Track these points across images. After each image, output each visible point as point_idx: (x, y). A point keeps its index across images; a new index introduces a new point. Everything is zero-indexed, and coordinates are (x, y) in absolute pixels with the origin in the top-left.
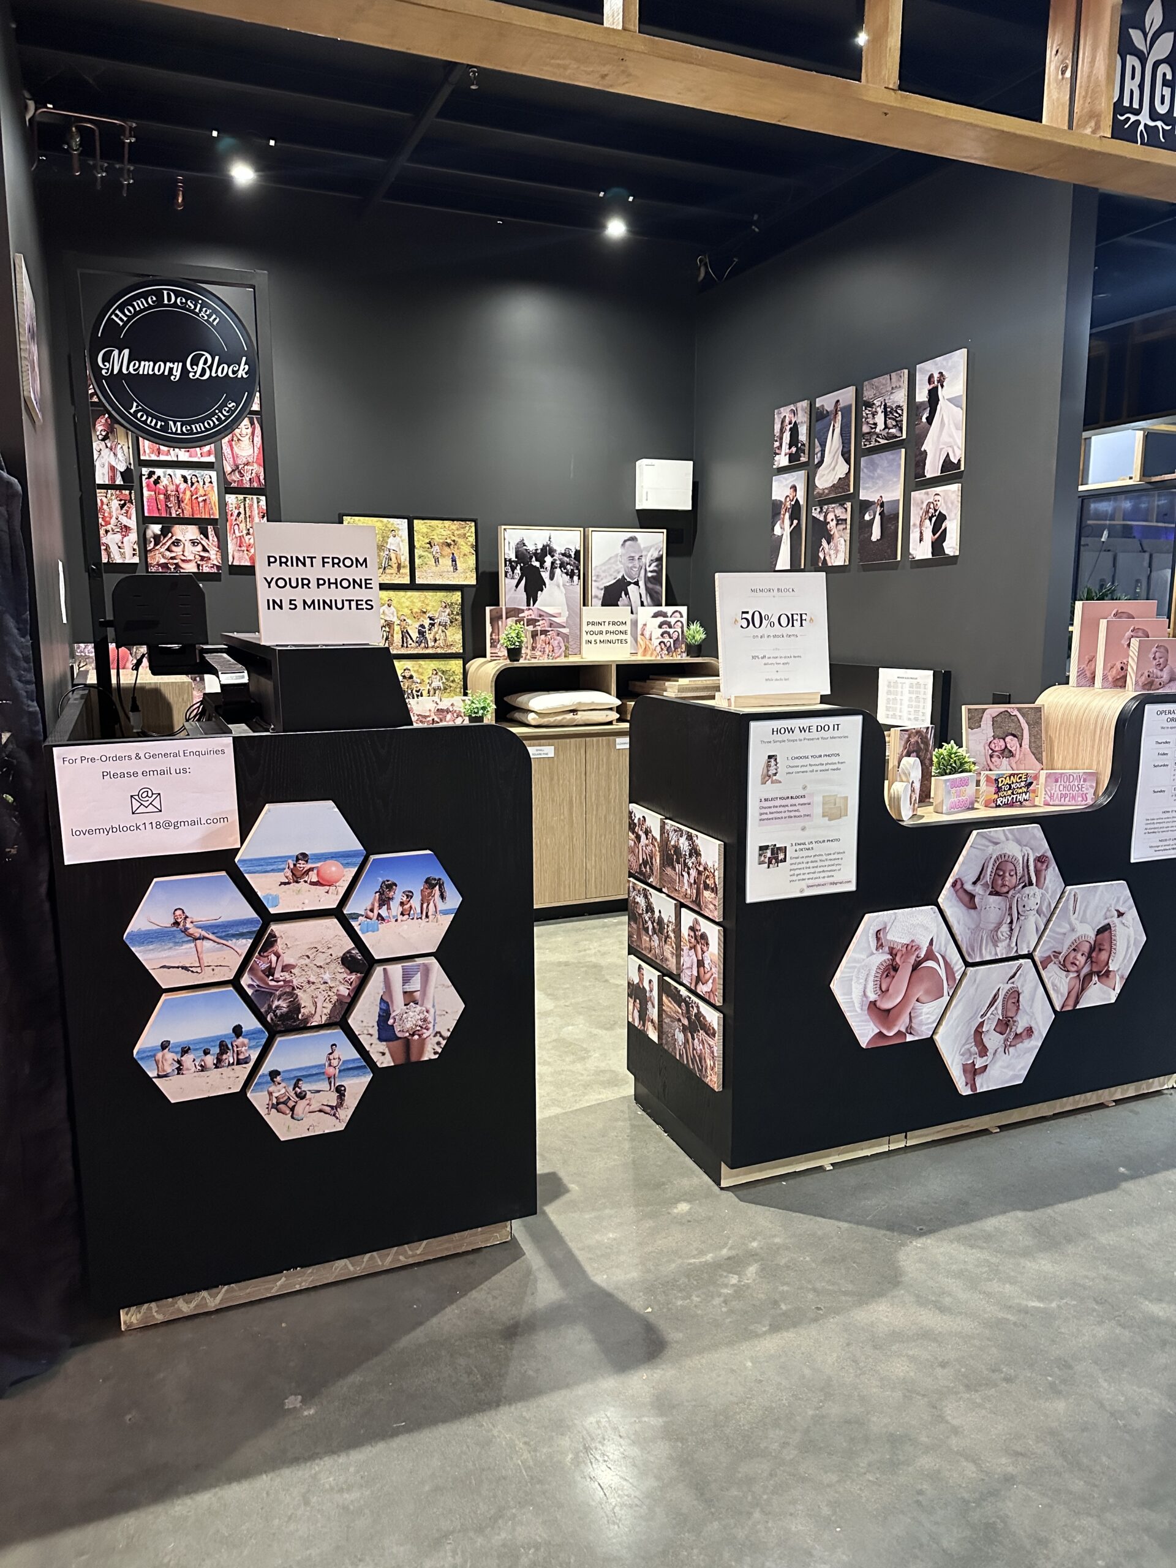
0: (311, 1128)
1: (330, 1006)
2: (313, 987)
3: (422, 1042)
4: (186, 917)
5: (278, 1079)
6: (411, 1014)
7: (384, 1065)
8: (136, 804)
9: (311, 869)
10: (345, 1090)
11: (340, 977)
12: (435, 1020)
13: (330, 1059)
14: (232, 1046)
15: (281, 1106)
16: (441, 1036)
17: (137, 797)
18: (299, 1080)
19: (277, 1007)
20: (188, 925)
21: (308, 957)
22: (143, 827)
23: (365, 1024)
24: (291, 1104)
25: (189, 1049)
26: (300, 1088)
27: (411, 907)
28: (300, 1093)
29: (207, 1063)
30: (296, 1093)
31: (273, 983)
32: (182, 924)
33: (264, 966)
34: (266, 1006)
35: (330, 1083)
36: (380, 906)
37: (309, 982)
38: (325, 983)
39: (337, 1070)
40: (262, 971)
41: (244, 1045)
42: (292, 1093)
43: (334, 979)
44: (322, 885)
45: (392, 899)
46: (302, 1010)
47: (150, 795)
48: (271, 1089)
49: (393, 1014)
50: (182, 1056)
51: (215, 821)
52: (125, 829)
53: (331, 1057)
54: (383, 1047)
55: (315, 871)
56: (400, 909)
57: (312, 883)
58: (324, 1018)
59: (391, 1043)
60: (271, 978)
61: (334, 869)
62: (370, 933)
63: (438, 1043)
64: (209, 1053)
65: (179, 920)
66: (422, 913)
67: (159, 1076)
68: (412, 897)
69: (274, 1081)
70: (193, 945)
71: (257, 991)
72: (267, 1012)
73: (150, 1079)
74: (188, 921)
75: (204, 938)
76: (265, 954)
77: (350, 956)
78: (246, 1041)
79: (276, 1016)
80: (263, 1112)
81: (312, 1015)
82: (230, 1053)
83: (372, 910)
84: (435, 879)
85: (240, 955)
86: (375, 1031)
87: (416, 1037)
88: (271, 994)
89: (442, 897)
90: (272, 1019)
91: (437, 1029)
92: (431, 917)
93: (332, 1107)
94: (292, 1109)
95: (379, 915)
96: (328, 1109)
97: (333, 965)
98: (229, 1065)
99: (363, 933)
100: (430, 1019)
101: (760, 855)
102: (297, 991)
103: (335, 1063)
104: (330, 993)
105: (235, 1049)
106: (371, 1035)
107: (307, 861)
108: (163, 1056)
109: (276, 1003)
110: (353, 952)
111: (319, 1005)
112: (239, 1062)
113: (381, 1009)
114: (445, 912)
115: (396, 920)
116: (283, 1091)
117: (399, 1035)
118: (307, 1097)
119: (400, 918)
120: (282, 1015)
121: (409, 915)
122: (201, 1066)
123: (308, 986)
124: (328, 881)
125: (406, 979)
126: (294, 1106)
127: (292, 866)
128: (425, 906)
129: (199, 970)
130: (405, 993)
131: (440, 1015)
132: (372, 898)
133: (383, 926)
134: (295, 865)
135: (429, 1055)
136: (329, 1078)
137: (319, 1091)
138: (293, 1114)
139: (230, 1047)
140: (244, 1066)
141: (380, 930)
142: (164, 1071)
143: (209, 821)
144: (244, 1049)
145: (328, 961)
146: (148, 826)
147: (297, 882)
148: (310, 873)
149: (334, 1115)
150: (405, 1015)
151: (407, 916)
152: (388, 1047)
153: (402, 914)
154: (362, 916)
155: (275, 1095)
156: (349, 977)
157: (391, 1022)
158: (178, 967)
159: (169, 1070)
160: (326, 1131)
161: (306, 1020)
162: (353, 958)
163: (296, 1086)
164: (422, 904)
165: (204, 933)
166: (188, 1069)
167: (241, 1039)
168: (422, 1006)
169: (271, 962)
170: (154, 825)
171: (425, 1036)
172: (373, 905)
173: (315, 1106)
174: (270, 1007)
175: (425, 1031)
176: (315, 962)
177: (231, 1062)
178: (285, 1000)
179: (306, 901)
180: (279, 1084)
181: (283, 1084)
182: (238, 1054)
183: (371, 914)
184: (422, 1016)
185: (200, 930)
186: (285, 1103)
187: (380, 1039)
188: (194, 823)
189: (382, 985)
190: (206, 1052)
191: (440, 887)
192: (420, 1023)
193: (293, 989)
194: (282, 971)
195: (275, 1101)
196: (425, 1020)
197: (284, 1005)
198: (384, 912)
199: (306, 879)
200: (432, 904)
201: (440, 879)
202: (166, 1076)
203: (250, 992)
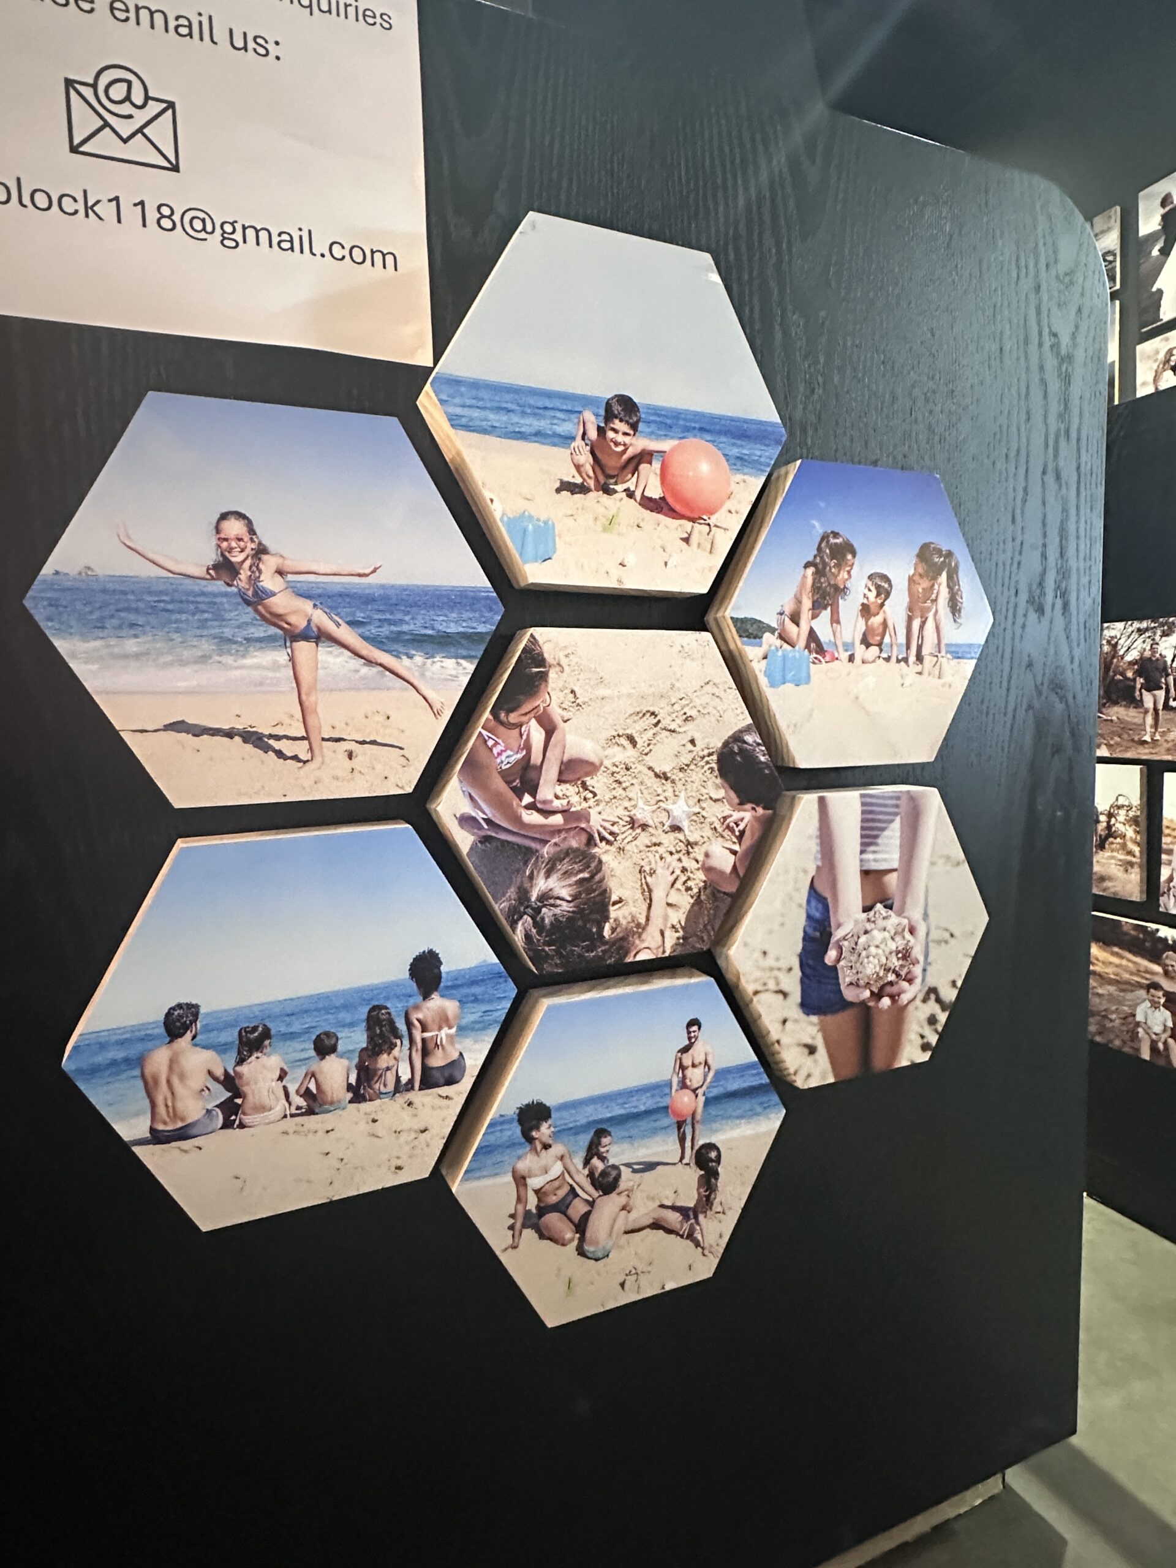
0: (630, 1281)
1: (685, 901)
2: (644, 839)
3: (899, 1013)
4: (261, 551)
5: (545, 1131)
6: (878, 936)
7: (814, 1083)
8: (85, 122)
9: (645, 457)
10: (719, 1156)
11: (715, 812)
12: (926, 956)
13: (683, 1068)
14: (409, 1025)
15: (553, 1219)
16: (938, 1000)
17: (88, 92)
18: (601, 1133)
19: (544, 897)
20: (269, 581)
21: (632, 740)
22: (107, 210)
23: (770, 961)
24: (578, 1208)
25: (266, 1034)
26: (603, 1159)
27: (885, 624)
28: (604, 1173)
29: (326, 1087)
30: (591, 1175)
31: (532, 818)
32: (244, 574)
33: (508, 758)
34: (512, 892)
35: (682, 1140)
36: (817, 607)
37: (632, 823)
38: (676, 828)
39: (701, 1099)
40: (505, 775)
42: (581, 1177)
43: (698, 818)
44: (673, 513)
45: (844, 591)
46: (614, 912)
47: (138, 97)
48: (522, 1166)
49: (838, 935)
50: (241, 1061)
51: (358, 255)
52: (41, 200)
53: (687, 1060)
54: (809, 1028)
55: (656, 465)
56: (861, 626)
57: (648, 503)
58: (671, 938)
59: (829, 1018)
61: (705, 467)
62: (789, 687)
63: (932, 1020)
64: (333, 1049)
65: (237, 558)
66: (908, 647)
67: (157, 1138)
68: (888, 595)
69: (530, 1140)
71: (486, 839)
72: (514, 916)
73: (123, 1148)
74: (269, 564)
75: (320, 637)
76: (513, 718)
77: (742, 751)
78: (451, 1006)
79: (538, 925)
81: (641, 928)
82: (401, 1050)
83: (795, 619)
84: (939, 552)
85: (437, 714)
86: (792, 983)
87: (886, 1002)
88: (527, 853)
89: (955, 607)
90: (528, 937)
91: (931, 982)
92: (928, 660)
93: (683, 1211)
94: (581, 1226)
95: (812, 635)
96: (674, 1218)
97: (697, 775)
98: (400, 1088)
99: (772, 685)
100: (918, 953)
102: (600, 850)
103: (695, 1076)
104: (688, 863)
106: (785, 995)
107: (634, 427)
108: (173, 1062)
109: (541, 885)
110: (749, 738)
112: (429, 1080)
113: (809, 917)
115: (851, 659)
116: (557, 1169)
117: (849, 994)
118: (623, 1185)
119: (860, 650)
120: (556, 921)
121: (880, 645)
122: (307, 1094)
123: (629, 834)
124: (687, 504)
125: (869, 837)
126: (586, 1217)
127: (593, 434)
130: (866, 873)
131: (939, 942)
133: (819, 671)
134: (601, 431)
136: (680, 1125)
137: (650, 1166)
138: (582, 1240)
140: (444, 1090)
141: (814, 678)
143: (337, 251)
144: (445, 1032)
145: (686, 759)
146: (131, 215)
147: (608, 491)
149: (690, 1236)
150: (863, 939)
151: (874, 650)
152: (823, 1030)
153: (866, 642)
154: (772, 630)
155: (535, 1182)
156: (736, 815)
157: (831, 955)
158: (230, 734)
159: (193, 1111)
160: (668, 1288)
162: (748, 756)
163: (593, 1151)
164: (910, 620)
165: (321, 618)
166: (262, 1108)
167: (436, 1002)
168: (900, 914)
169: (528, 747)
170: (152, 216)
171: (905, 998)
172: (799, 602)
174: (523, 895)
175: (905, 984)
176: (649, 760)
177: (405, 1077)
178: (567, 874)
179: (630, 560)
180: (546, 1147)
181: (558, 1149)
182: (425, 1053)
183: (791, 628)
184: (900, 943)
185: (307, 606)
186: (561, 1207)
187: (807, 1006)
188: (288, 243)
189: (814, 846)
190: (324, 1047)
191: (950, 578)
192: (895, 963)
193: (590, 841)
194: (560, 781)
195: (532, 1203)
196: (905, 954)
197: (565, 893)
198: (822, 626)
200: (930, 625)
201: (950, 554)
203: (464, 841)
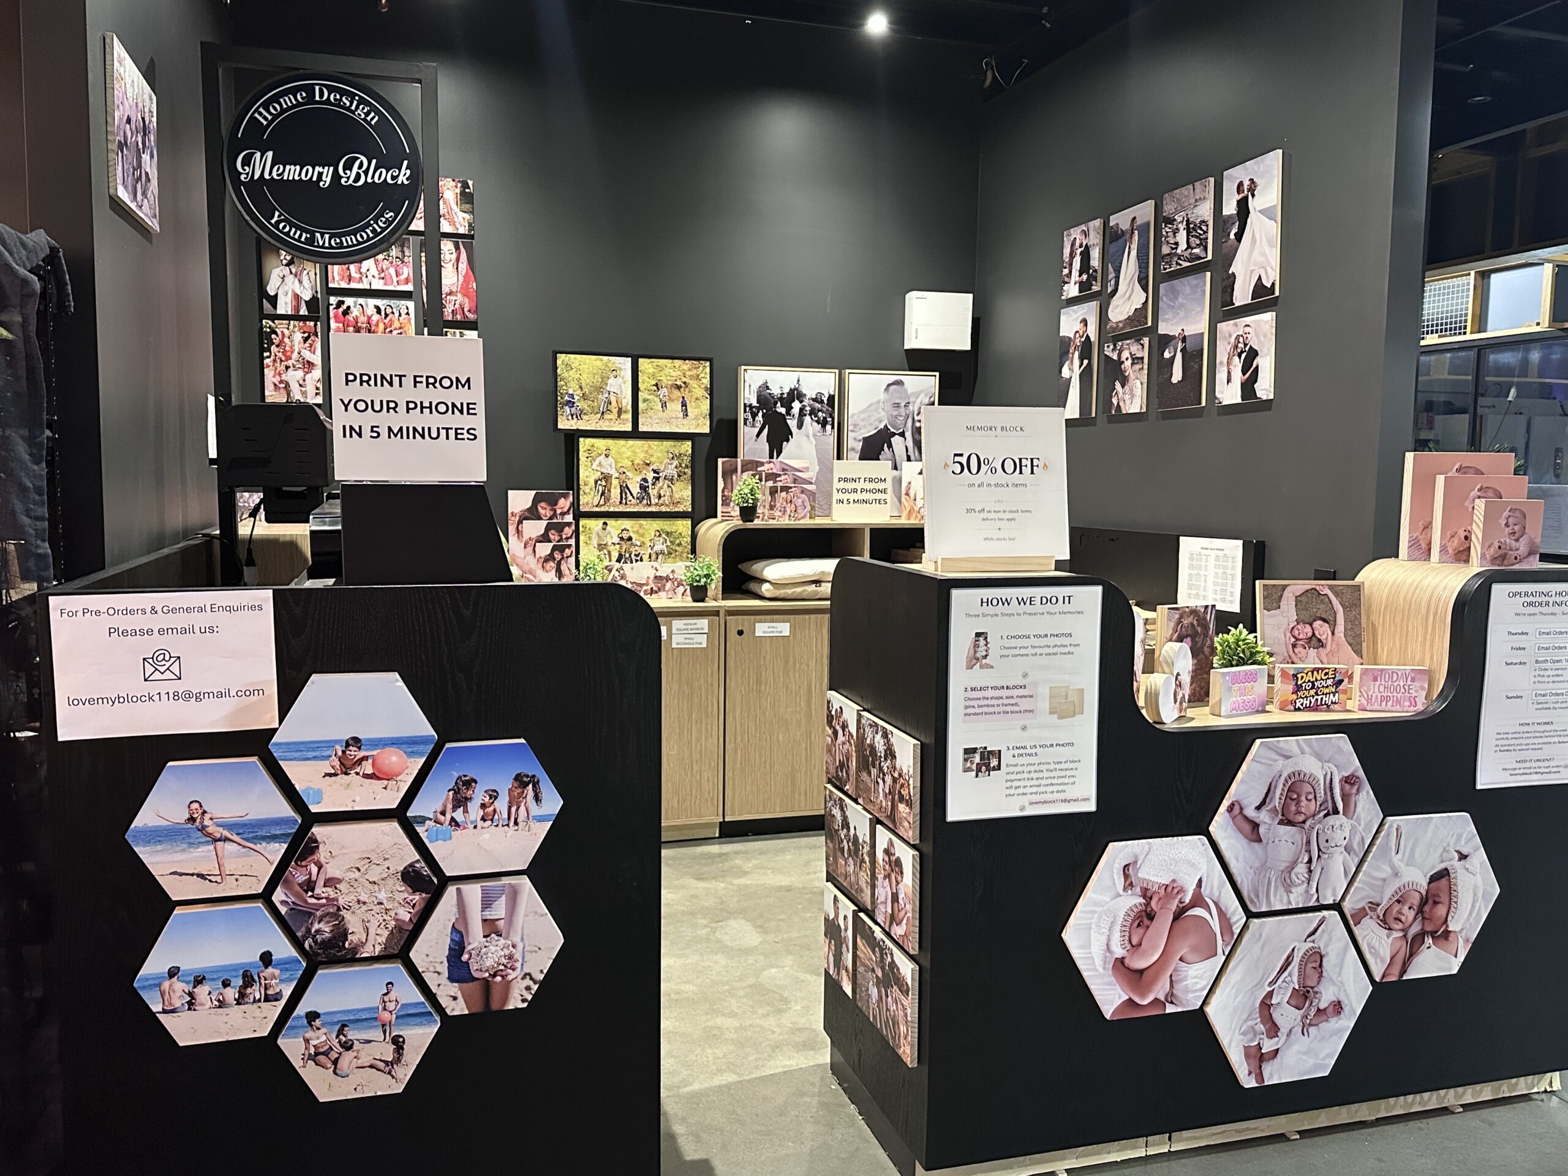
0: (359, 1088)
1: (386, 933)
2: (364, 908)
3: (507, 985)
4: (204, 812)
5: (318, 1022)
6: (493, 949)
7: (456, 1013)
8: (149, 669)
9: (365, 758)
10: (404, 1042)
11: (400, 897)
12: (523, 958)
13: (384, 1002)
14: (259, 978)
15: (322, 1058)
16: (532, 979)
17: (150, 661)
18: (344, 1026)
19: (318, 931)
20: (207, 822)
21: (359, 870)
22: (156, 698)
23: (430, 959)
24: (334, 1055)
25: (204, 978)
26: (345, 1036)
27: (495, 811)
28: (345, 1042)
29: (227, 999)
30: (340, 1042)
31: (313, 901)
32: (198, 820)
33: (302, 878)
34: (303, 929)
35: (385, 1032)
36: (455, 808)
37: (359, 901)
38: (380, 903)
39: (394, 1016)
40: (300, 885)
41: (274, 977)
42: (335, 1042)
43: (391, 899)
44: (379, 779)
45: (471, 799)
46: (350, 938)
47: (167, 658)
48: (307, 1035)
49: (469, 948)
50: (195, 987)
51: (248, 693)
52: (135, 699)
53: (386, 998)
54: (454, 989)
55: (370, 761)
56: (481, 813)
57: (366, 776)
58: (378, 949)
59: (465, 985)
60: (310, 894)
61: (394, 759)
62: (440, 842)
63: (528, 988)
64: (229, 985)
65: (195, 816)
66: (509, 818)
67: (164, 1012)
68: (496, 798)
69: (311, 1026)
70: (212, 847)
71: (291, 909)
72: (305, 938)
73: (154, 1014)
74: (207, 816)
75: (226, 839)
76: (304, 863)
77: (413, 871)
78: (277, 972)
79: (315, 942)
80: (297, 1063)
81: (363, 944)
82: (256, 987)
83: (443, 813)
84: (527, 776)
85: (271, 864)
86: (444, 969)
87: (499, 979)
88: (310, 914)
89: (537, 799)
90: (310, 946)
91: (526, 970)
92: (521, 824)
93: (386, 1062)
94: (335, 1062)
95: (453, 819)
96: (381, 1065)
97: (390, 882)
98: (255, 1001)
99: (431, 842)
100: (518, 956)
101: (966, 760)
102: (343, 912)
103: (391, 1006)
104: (385, 917)
105: (263, 982)
106: (439, 973)
107: (359, 748)
108: (171, 986)
109: (316, 926)
110: (418, 865)
111: (372, 931)
112: (267, 999)
113: (452, 940)
114: (541, 819)
115: (475, 827)
116: (324, 1038)
117: (476, 975)
118: (355, 1048)
119: (480, 823)
120: (323, 941)
121: (492, 820)
122: (219, 1001)
123: (357, 906)
124: (384, 773)
125: (487, 904)
126: (337, 1059)
127: (340, 753)
128: (514, 809)
129: (218, 879)
130: (484, 921)
131: (531, 952)
132: (444, 797)
133: (457, 834)
134: (344, 752)
135: (515, 1002)
136: (383, 1026)
137: (369, 1042)
138: (335, 1068)
139: (256, 978)
140: (274, 1003)
141: (454, 838)
142: (171, 1004)
143: (240, 694)
144: (274, 982)
145: (385, 875)
146: (164, 697)
147: (347, 774)
148: (364, 763)
149: (389, 1073)
150: (484, 950)
151: (489, 822)
152: (460, 989)
153: (483, 819)
154: (430, 819)
155: (314, 1042)
156: (411, 897)
157: (465, 957)
158: (192, 875)
159: (177, 1003)
160: (378, 1094)
161: (355, 950)
162: (417, 873)
163: (340, 1032)
164: (510, 808)
165: (226, 833)
166: (202, 1005)
167: (270, 970)
168: (506, 938)
169: (310, 874)
170: (171, 696)
171: (510, 978)
172: (445, 806)
173: (365, 1060)
174: (309, 930)
175: (510, 971)
176: (367, 877)
177: (257, 998)
178: (328, 922)
179: (358, 799)
180: (318, 1029)
181: (324, 1030)
182: (266, 989)
183: (442, 818)
184: (507, 952)
185: (221, 829)
186: (326, 1054)
187: (451, 979)
188: (221, 695)
189: (455, 909)
190: (226, 984)
191: (534, 786)
192: (504, 961)
193: (339, 909)
194: (325, 886)
195: (312, 1051)
196: (510, 957)
197: (327, 930)
198: (459, 815)
199: (358, 770)
200: (522, 808)
201: (534, 776)
202: (173, 1011)
203: (283, 910)
